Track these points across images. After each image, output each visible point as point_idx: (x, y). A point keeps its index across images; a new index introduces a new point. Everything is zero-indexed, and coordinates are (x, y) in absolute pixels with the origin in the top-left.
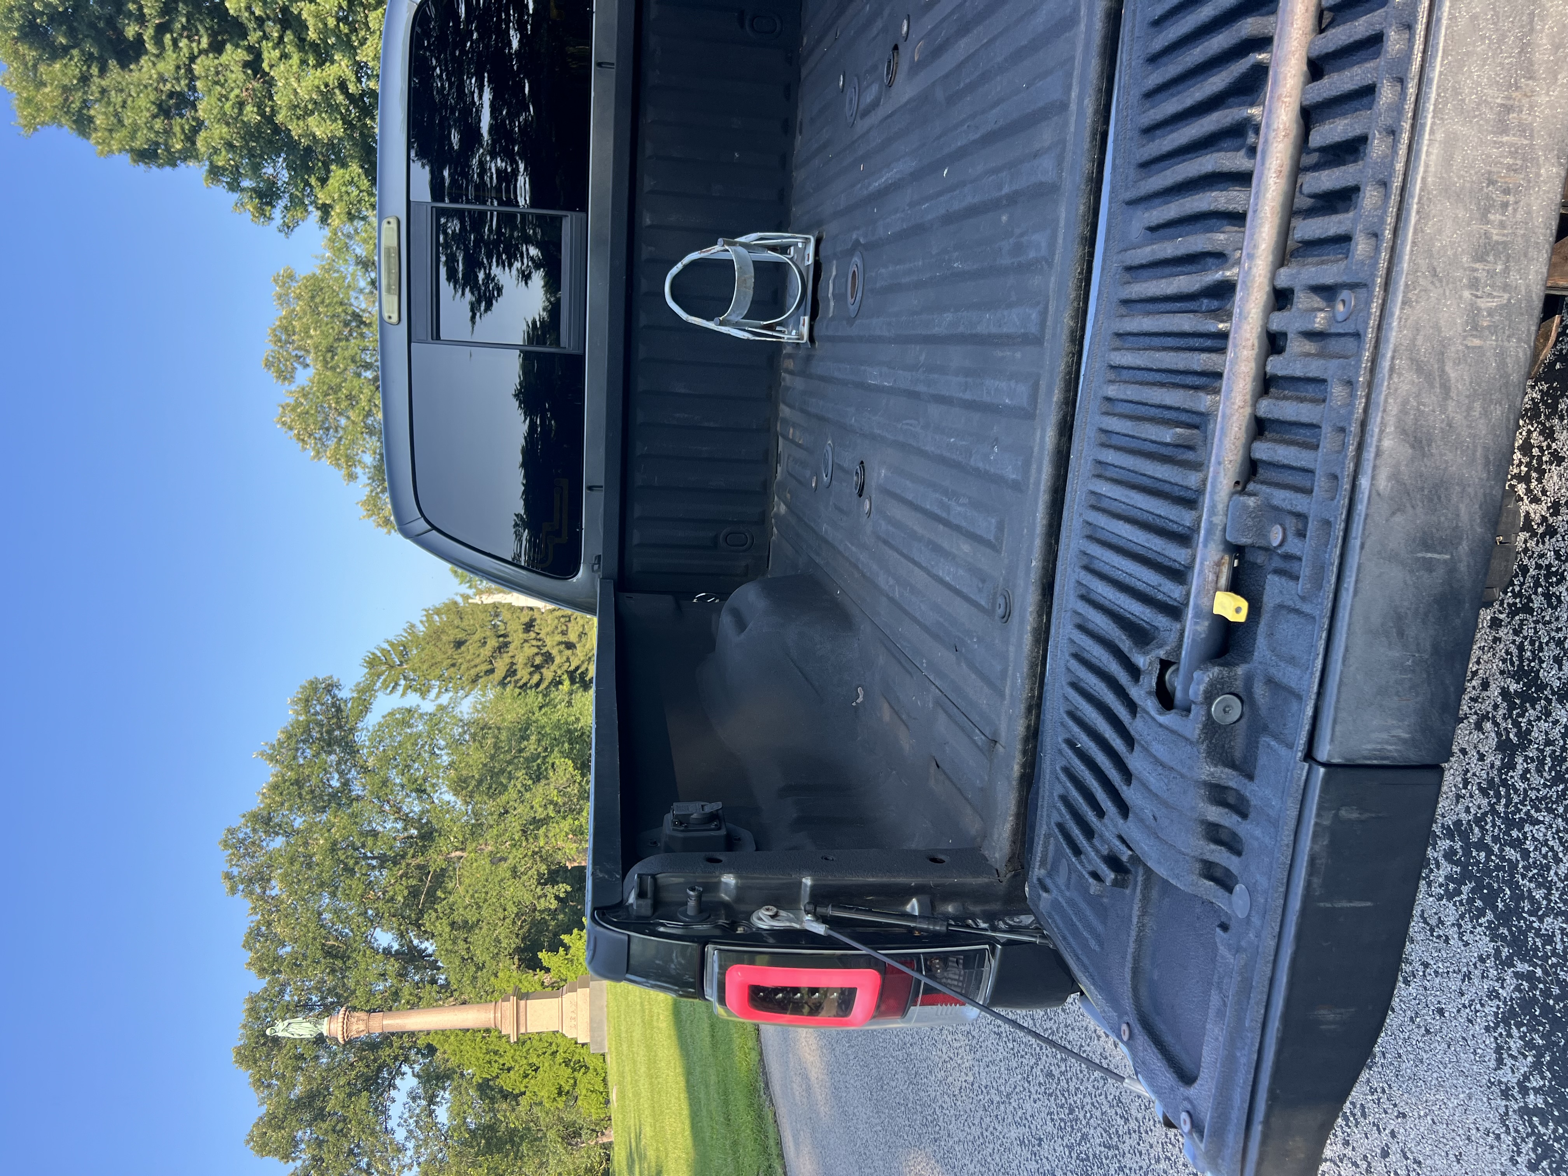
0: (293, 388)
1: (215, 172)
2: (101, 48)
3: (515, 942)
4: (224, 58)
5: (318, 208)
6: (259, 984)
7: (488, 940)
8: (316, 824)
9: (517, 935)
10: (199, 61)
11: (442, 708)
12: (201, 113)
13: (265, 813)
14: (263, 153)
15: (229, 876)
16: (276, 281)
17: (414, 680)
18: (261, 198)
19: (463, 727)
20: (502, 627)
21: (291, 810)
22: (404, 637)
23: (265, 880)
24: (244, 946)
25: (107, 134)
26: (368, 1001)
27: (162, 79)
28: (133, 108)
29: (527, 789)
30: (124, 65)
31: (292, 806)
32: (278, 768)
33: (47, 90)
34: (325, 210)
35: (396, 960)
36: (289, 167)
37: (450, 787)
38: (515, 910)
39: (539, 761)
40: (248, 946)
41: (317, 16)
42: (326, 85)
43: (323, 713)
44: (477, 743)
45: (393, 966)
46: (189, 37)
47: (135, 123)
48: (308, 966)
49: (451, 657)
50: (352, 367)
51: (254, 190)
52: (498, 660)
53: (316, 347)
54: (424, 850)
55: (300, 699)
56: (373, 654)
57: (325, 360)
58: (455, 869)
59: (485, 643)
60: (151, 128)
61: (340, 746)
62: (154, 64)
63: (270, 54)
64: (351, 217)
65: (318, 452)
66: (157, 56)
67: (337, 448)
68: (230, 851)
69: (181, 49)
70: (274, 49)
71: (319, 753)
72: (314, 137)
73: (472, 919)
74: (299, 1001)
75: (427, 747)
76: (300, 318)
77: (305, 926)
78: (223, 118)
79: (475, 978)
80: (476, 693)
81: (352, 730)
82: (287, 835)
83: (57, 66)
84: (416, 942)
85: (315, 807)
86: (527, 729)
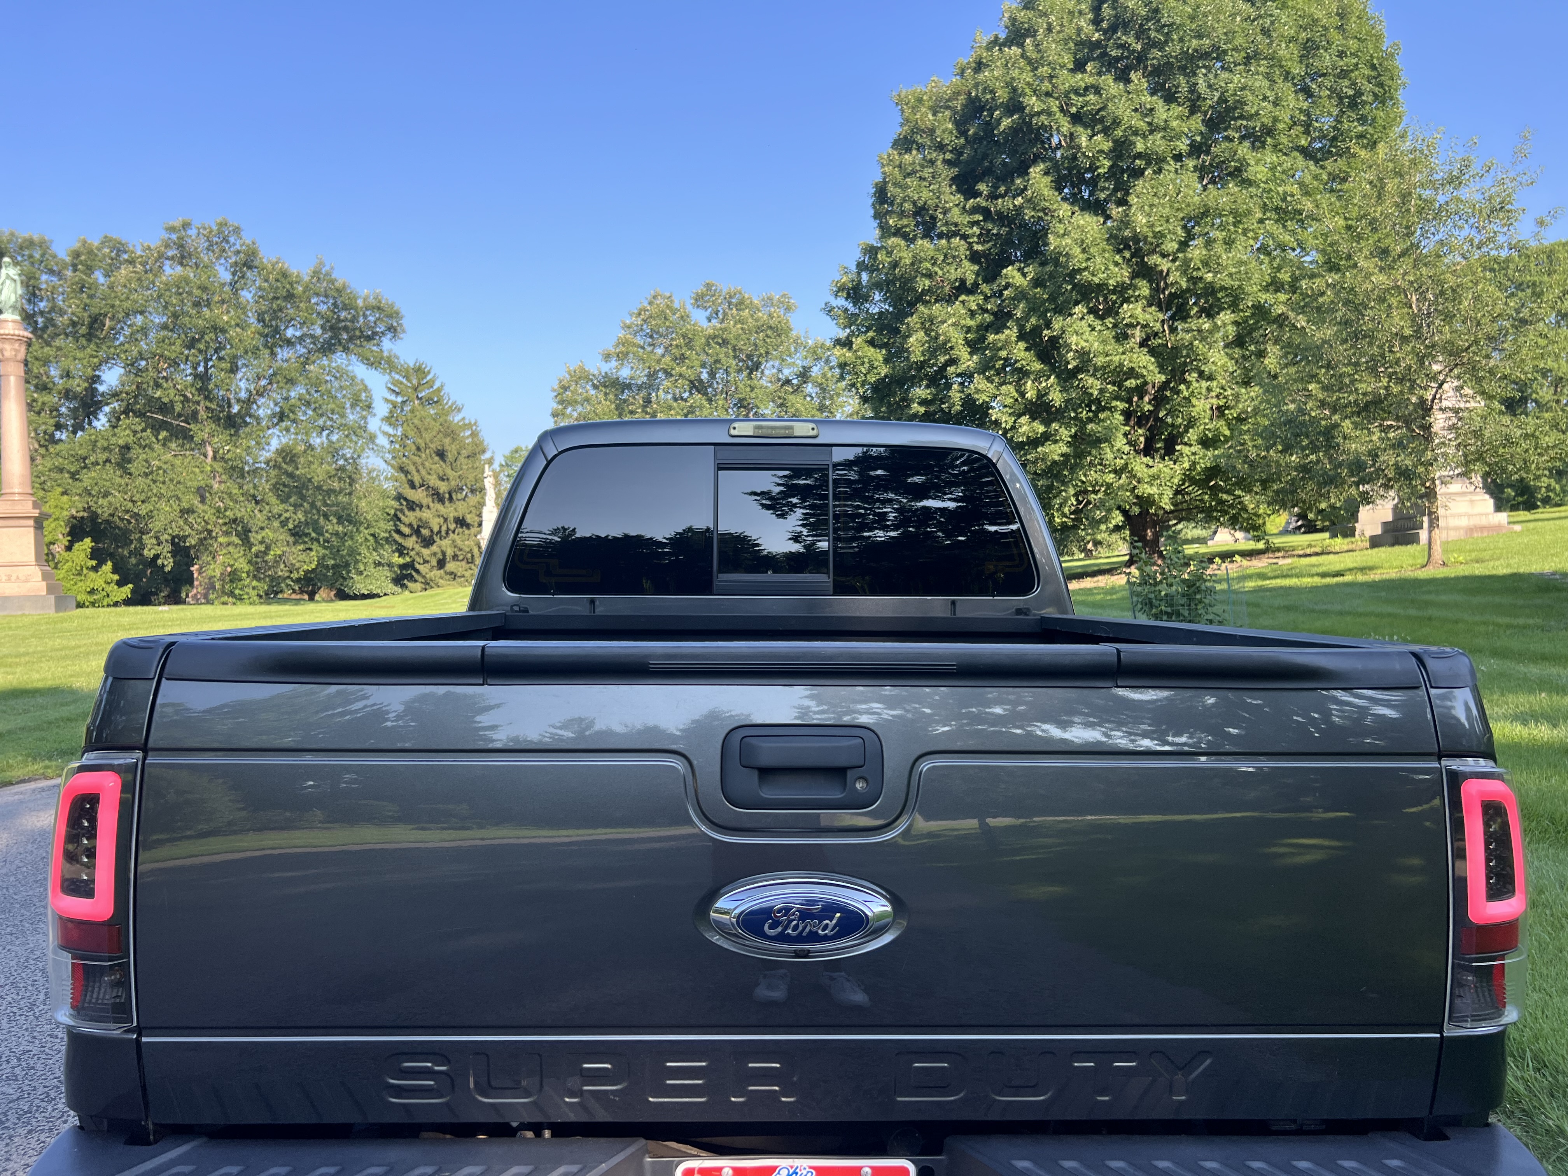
0: (689, 308)
1: (872, 251)
2: (967, 163)
3: (104, 513)
4: (966, 263)
5: (848, 337)
6: (62, 251)
7: (108, 484)
8: (244, 313)
9: (113, 515)
10: (963, 242)
11: (372, 438)
12: (920, 242)
13: (256, 263)
14: (891, 293)
15: (186, 226)
16: (784, 296)
17: (402, 410)
18: (853, 289)
19: (352, 458)
20: (460, 496)
21: (260, 288)
22: (448, 402)
23: (182, 259)
24: (106, 237)
25: (897, 163)
26: (37, 359)
27: (945, 212)
28: (920, 186)
29: (284, 524)
30: (954, 180)
31: (264, 290)
32: (307, 279)
33: (930, 116)
34: (847, 343)
35: (86, 389)
36: (881, 314)
37: (287, 444)
38: (143, 512)
39: (314, 535)
40: (106, 241)
41: (1007, 342)
42: (952, 348)
43: (366, 324)
44: (334, 473)
45: (78, 385)
46: (981, 234)
47: (909, 187)
48: (81, 300)
49: (427, 447)
50: (709, 360)
51: (860, 282)
52: (425, 493)
53: (725, 329)
54: (216, 419)
55: (380, 302)
56: (429, 372)
57: (715, 337)
58: (192, 450)
59: (443, 480)
60: (904, 200)
61: (331, 338)
62: (957, 205)
63: (973, 301)
64: (842, 366)
65: (629, 327)
66: (964, 208)
67: (634, 345)
68: (215, 228)
69: (971, 228)
70: (978, 305)
71: (323, 317)
72: (909, 336)
73: (132, 467)
74: (40, 290)
75: (329, 423)
76: (752, 316)
77: (128, 298)
78: (916, 261)
79: (61, 470)
80: (390, 471)
81: (346, 349)
82: (233, 284)
83: (950, 126)
84: (107, 409)
85: (264, 313)
86: (350, 522)
